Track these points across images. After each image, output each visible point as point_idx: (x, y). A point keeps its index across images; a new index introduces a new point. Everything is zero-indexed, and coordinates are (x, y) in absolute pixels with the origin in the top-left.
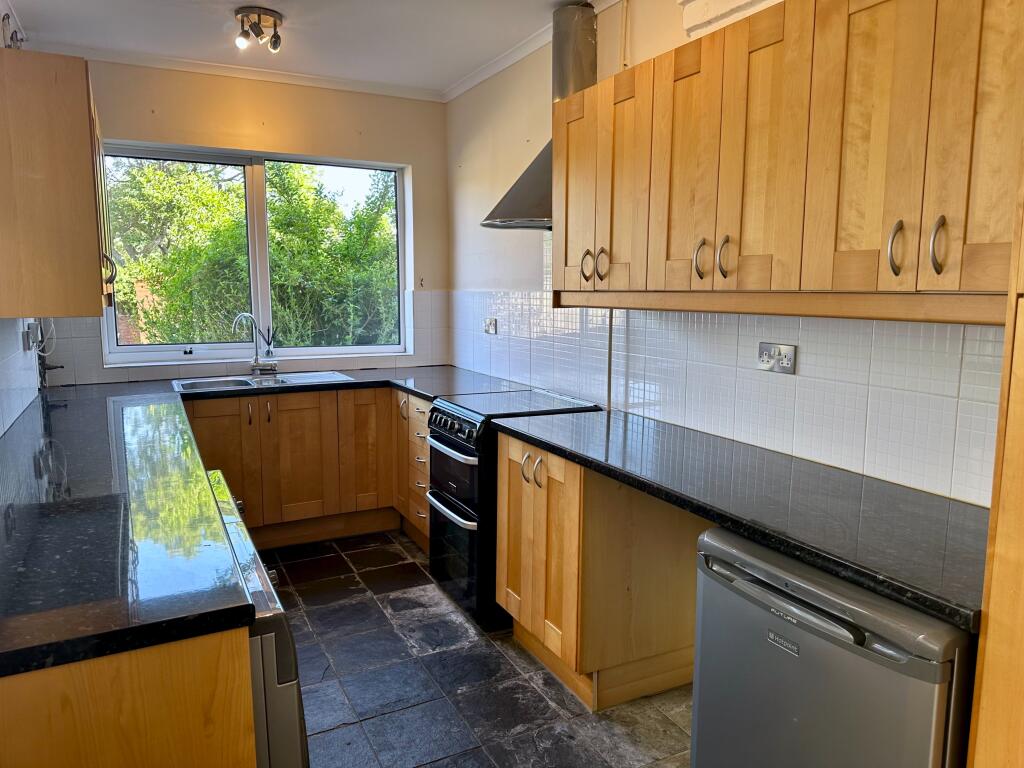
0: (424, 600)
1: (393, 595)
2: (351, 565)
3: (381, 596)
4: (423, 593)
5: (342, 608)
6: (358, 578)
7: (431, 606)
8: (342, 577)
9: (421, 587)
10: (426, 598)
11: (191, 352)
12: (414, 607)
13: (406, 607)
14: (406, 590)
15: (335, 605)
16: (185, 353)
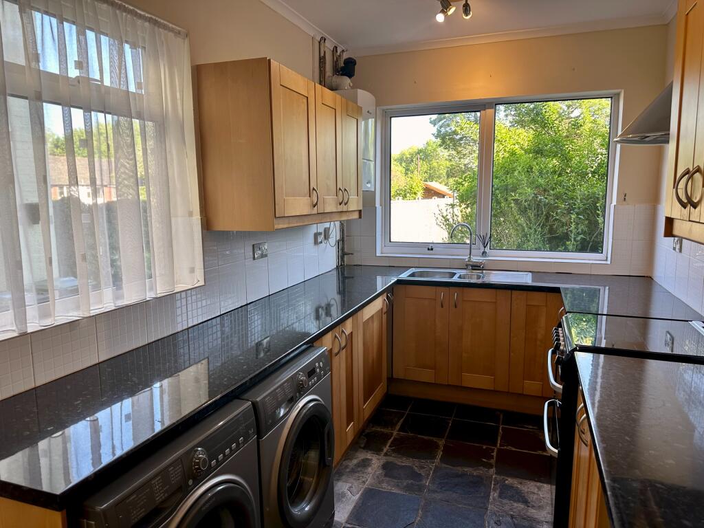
0: (532, 498)
1: (509, 481)
2: (499, 438)
3: (499, 478)
4: (536, 490)
5: (463, 475)
6: (495, 454)
7: (533, 507)
8: (484, 447)
9: (538, 484)
10: (535, 497)
11: (432, 249)
12: (518, 501)
13: (511, 498)
14: (524, 481)
15: (460, 470)
16: (429, 249)
